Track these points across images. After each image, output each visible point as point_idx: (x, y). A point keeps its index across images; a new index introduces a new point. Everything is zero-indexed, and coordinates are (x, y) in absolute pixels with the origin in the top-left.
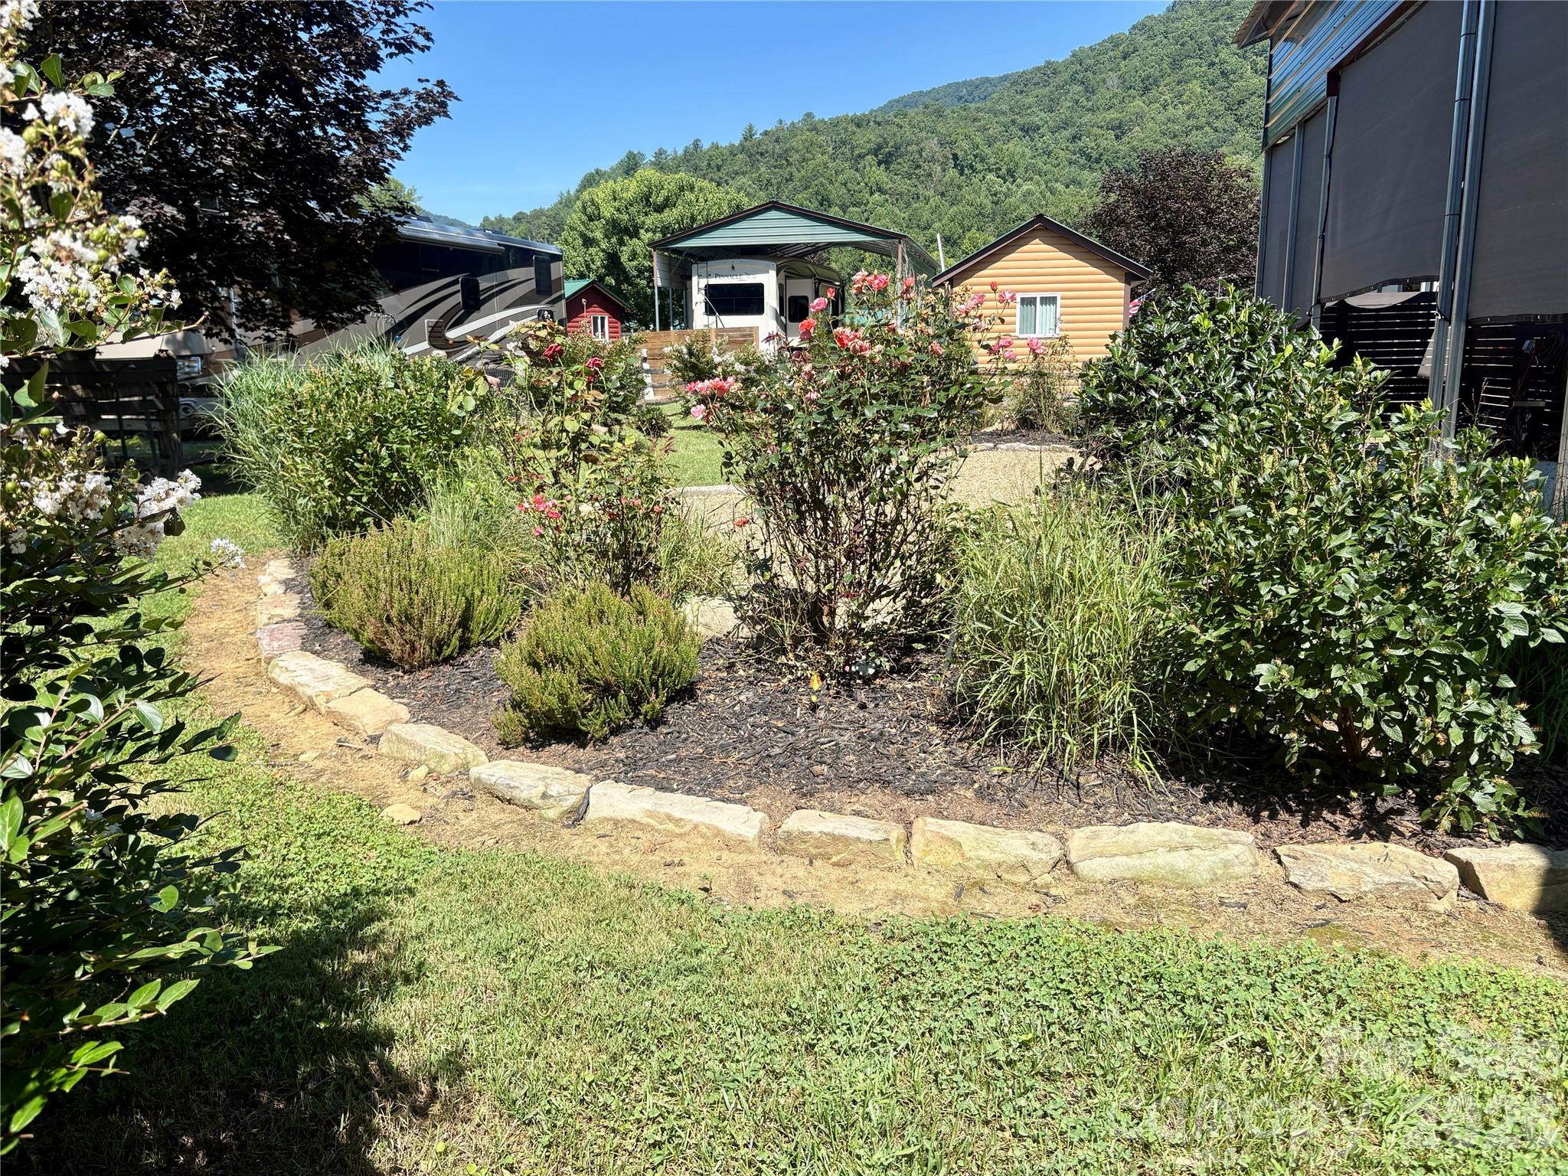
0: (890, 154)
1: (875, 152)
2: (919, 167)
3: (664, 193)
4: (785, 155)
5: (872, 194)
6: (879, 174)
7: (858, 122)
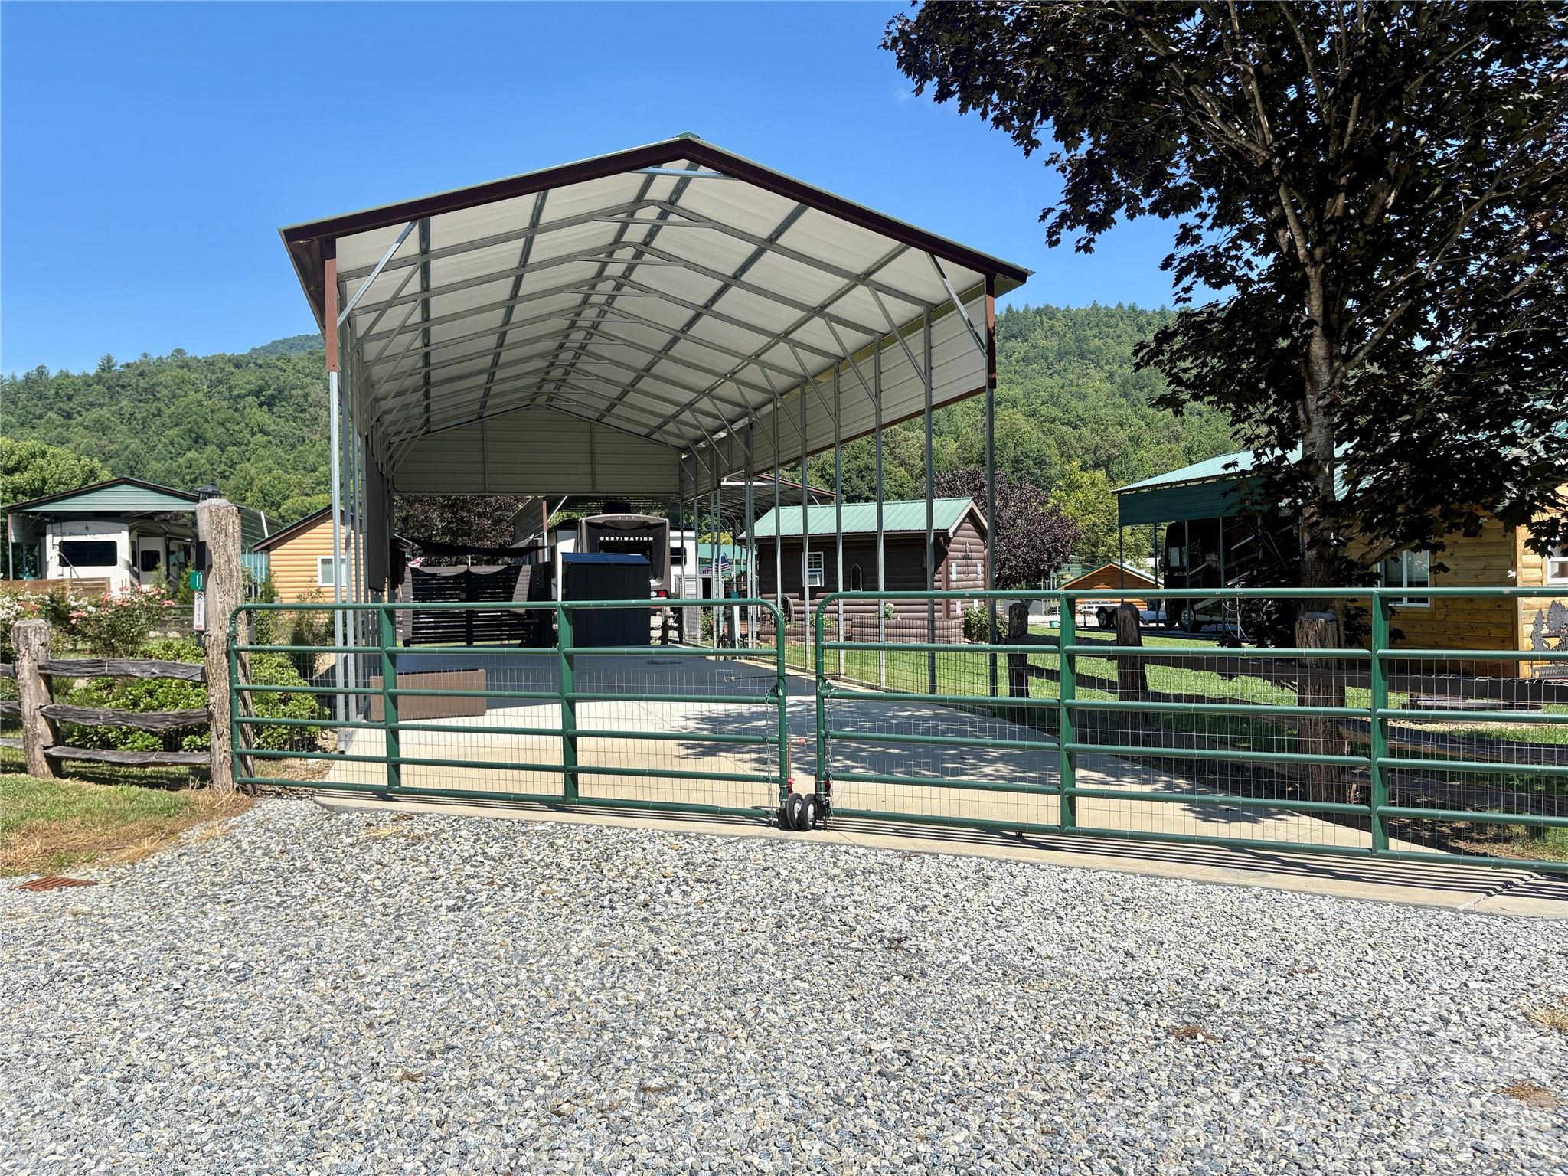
0: (273, 397)
1: (257, 393)
2: (303, 411)
3: (15, 458)
4: (152, 389)
5: (253, 434)
6: (262, 416)
7: (238, 363)
